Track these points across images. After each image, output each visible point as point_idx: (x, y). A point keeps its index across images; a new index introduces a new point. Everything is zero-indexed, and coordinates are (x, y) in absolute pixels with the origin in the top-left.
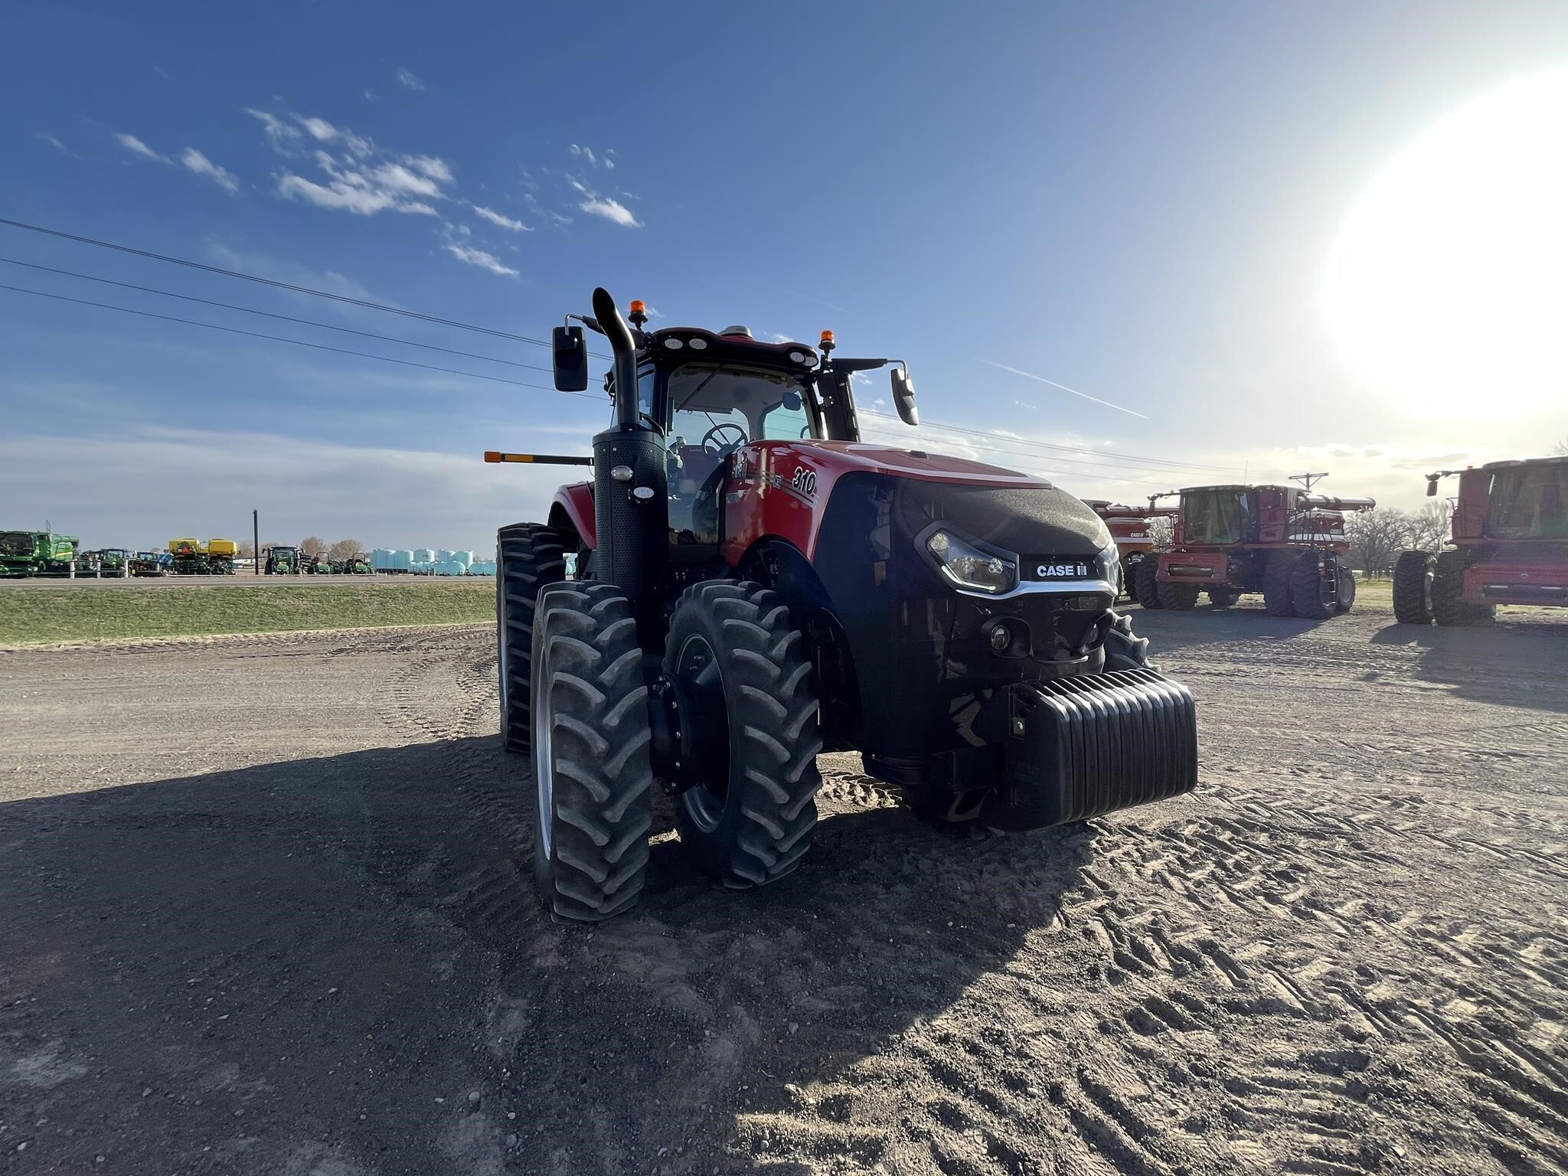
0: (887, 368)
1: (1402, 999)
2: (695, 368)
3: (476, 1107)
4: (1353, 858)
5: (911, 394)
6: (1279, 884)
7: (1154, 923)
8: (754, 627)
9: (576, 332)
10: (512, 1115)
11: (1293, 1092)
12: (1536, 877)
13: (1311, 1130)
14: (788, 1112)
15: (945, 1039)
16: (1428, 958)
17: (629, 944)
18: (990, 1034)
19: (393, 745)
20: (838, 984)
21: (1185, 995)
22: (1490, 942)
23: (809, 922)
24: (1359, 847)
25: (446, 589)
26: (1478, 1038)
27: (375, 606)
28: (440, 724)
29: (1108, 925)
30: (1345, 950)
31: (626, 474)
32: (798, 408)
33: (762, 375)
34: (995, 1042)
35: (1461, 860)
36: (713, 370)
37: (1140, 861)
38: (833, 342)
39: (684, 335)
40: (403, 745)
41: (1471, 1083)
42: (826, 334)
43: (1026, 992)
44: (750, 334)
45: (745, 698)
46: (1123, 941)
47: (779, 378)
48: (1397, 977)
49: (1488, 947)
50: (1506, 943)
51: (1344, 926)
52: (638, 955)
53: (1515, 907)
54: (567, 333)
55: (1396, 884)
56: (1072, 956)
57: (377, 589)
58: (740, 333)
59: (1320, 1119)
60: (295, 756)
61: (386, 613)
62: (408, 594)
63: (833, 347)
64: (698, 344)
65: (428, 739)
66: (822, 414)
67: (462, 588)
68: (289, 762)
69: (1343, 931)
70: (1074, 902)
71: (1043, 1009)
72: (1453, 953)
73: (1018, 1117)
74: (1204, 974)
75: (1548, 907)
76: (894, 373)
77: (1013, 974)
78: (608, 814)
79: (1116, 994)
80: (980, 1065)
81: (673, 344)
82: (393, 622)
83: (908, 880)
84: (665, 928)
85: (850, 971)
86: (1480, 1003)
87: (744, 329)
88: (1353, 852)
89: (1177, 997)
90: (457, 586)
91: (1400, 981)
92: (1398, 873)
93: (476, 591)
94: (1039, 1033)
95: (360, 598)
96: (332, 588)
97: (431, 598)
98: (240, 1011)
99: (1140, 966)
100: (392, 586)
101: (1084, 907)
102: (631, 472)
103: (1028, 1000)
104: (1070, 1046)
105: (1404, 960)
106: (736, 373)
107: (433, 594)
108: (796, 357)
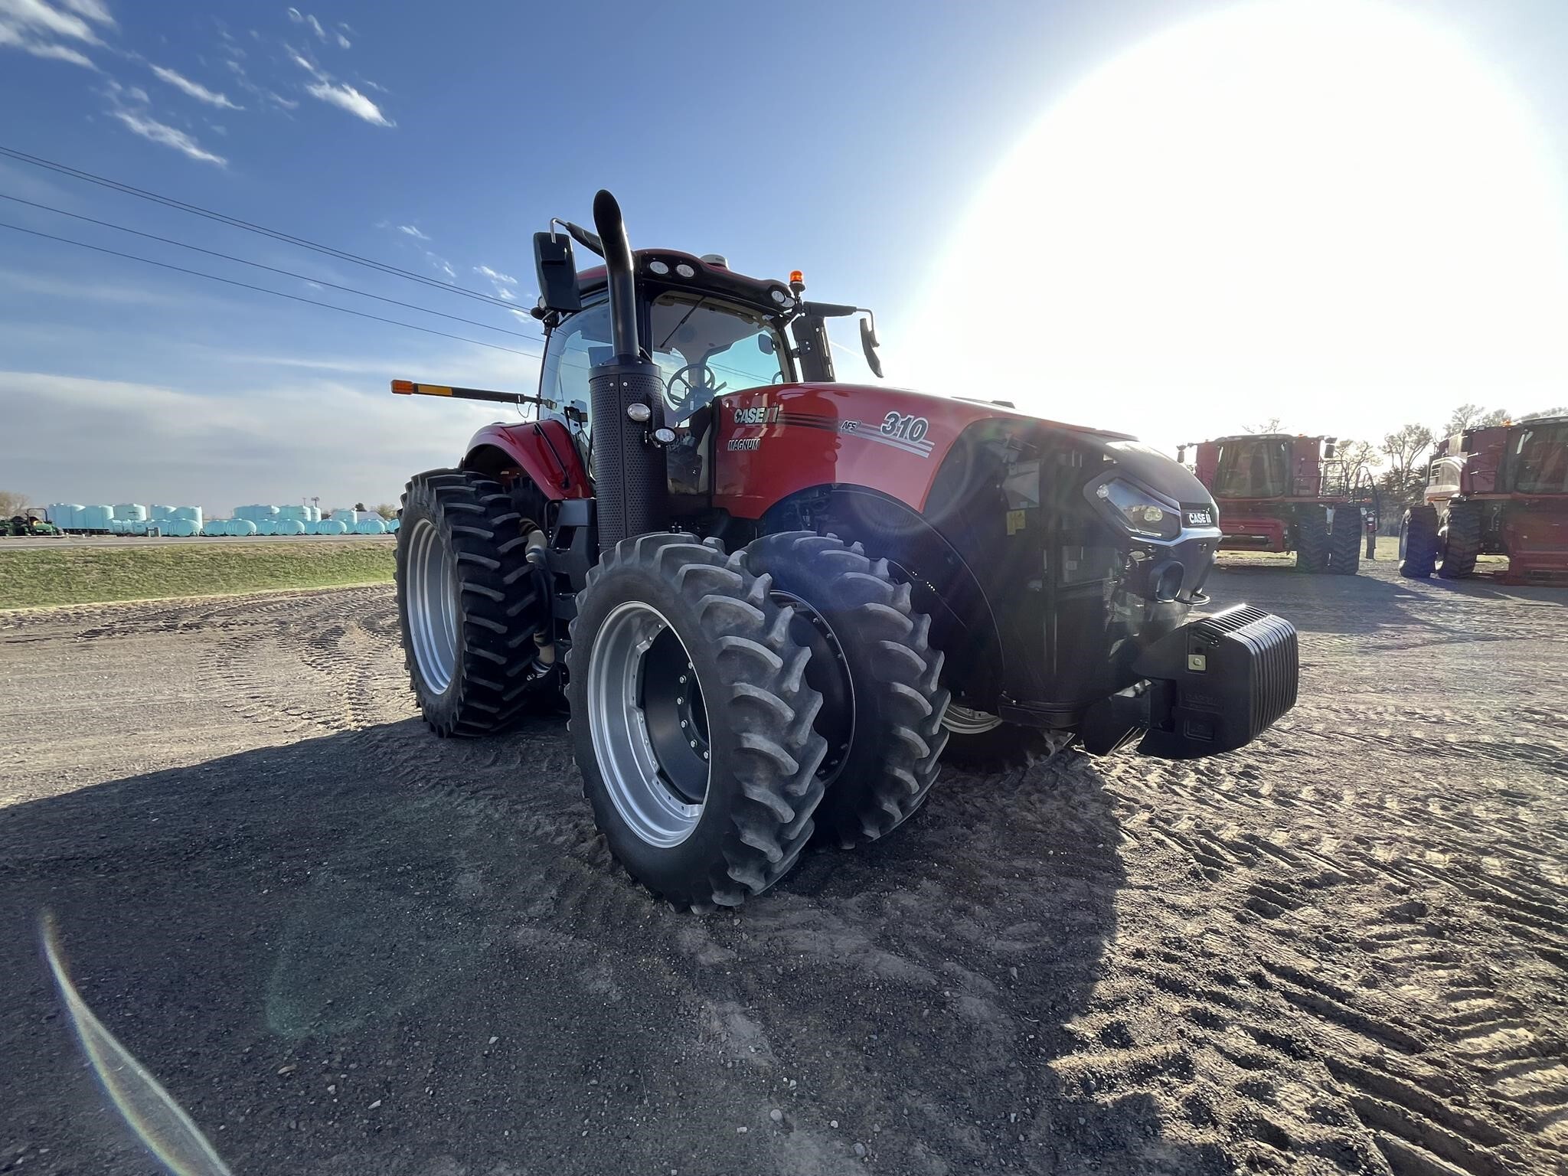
0: (857, 316)
1: (1402, 858)
2: (673, 298)
3: (787, 1127)
4: (1277, 755)
5: (878, 345)
6: (1249, 782)
7: (1197, 826)
8: (871, 578)
9: (563, 241)
10: (834, 1124)
11: (1400, 941)
12: (1392, 754)
13: (1437, 968)
14: (1080, 1050)
15: (1139, 954)
16: (1385, 824)
17: (784, 922)
18: (1171, 943)
19: (279, 741)
20: (1012, 924)
21: (1270, 882)
22: (1408, 807)
23: (933, 871)
24: (1275, 746)
25: (197, 553)
26: (1466, 877)
27: (95, 575)
28: (323, 713)
29: (1169, 834)
30: (1333, 827)
31: (643, 413)
32: (771, 353)
33: (734, 312)
34: (1180, 948)
35: (1342, 748)
36: (696, 303)
37: (1139, 775)
38: (803, 283)
39: (672, 259)
40: (292, 741)
41: (1488, 910)
42: (796, 274)
43: (1161, 900)
44: (727, 265)
45: (888, 653)
46: (1191, 845)
47: (750, 317)
48: (1382, 842)
49: (1409, 809)
50: (1418, 805)
51: (1317, 808)
52: (807, 932)
53: (1399, 778)
54: (554, 241)
55: (1320, 771)
56: (1167, 864)
57: (94, 553)
58: (719, 264)
59: (1432, 958)
60: (139, 770)
61: (113, 584)
62: (143, 560)
63: (802, 288)
64: (685, 271)
65: (318, 732)
66: (797, 361)
67: (220, 551)
68: (136, 778)
69: (1321, 813)
70: (1125, 818)
71: (1188, 913)
72: (1397, 818)
73: (1252, 1006)
74: (1267, 861)
75: (1417, 775)
76: (863, 321)
77: (1138, 888)
78: (793, 788)
79: (1224, 889)
80: (1187, 970)
81: (659, 268)
82: (127, 596)
83: (981, 818)
84: (805, 899)
85: (1010, 909)
86: (1443, 852)
87: (723, 260)
88: (1274, 750)
89: (1264, 882)
90: (211, 549)
91: (1385, 844)
92: (1314, 763)
93: (239, 555)
94: (1203, 933)
95: (69, 565)
96: (22, 553)
97: (177, 564)
98: (389, 1092)
99: (1222, 864)
100: (114, 550)
101: (1135, 820)
102: (648, 411)
103: (1168, 907)
104: (1232, 938)
105: (1374, 828)
106: (712, 308)
107: (179, 559)
108: (777, 296)
